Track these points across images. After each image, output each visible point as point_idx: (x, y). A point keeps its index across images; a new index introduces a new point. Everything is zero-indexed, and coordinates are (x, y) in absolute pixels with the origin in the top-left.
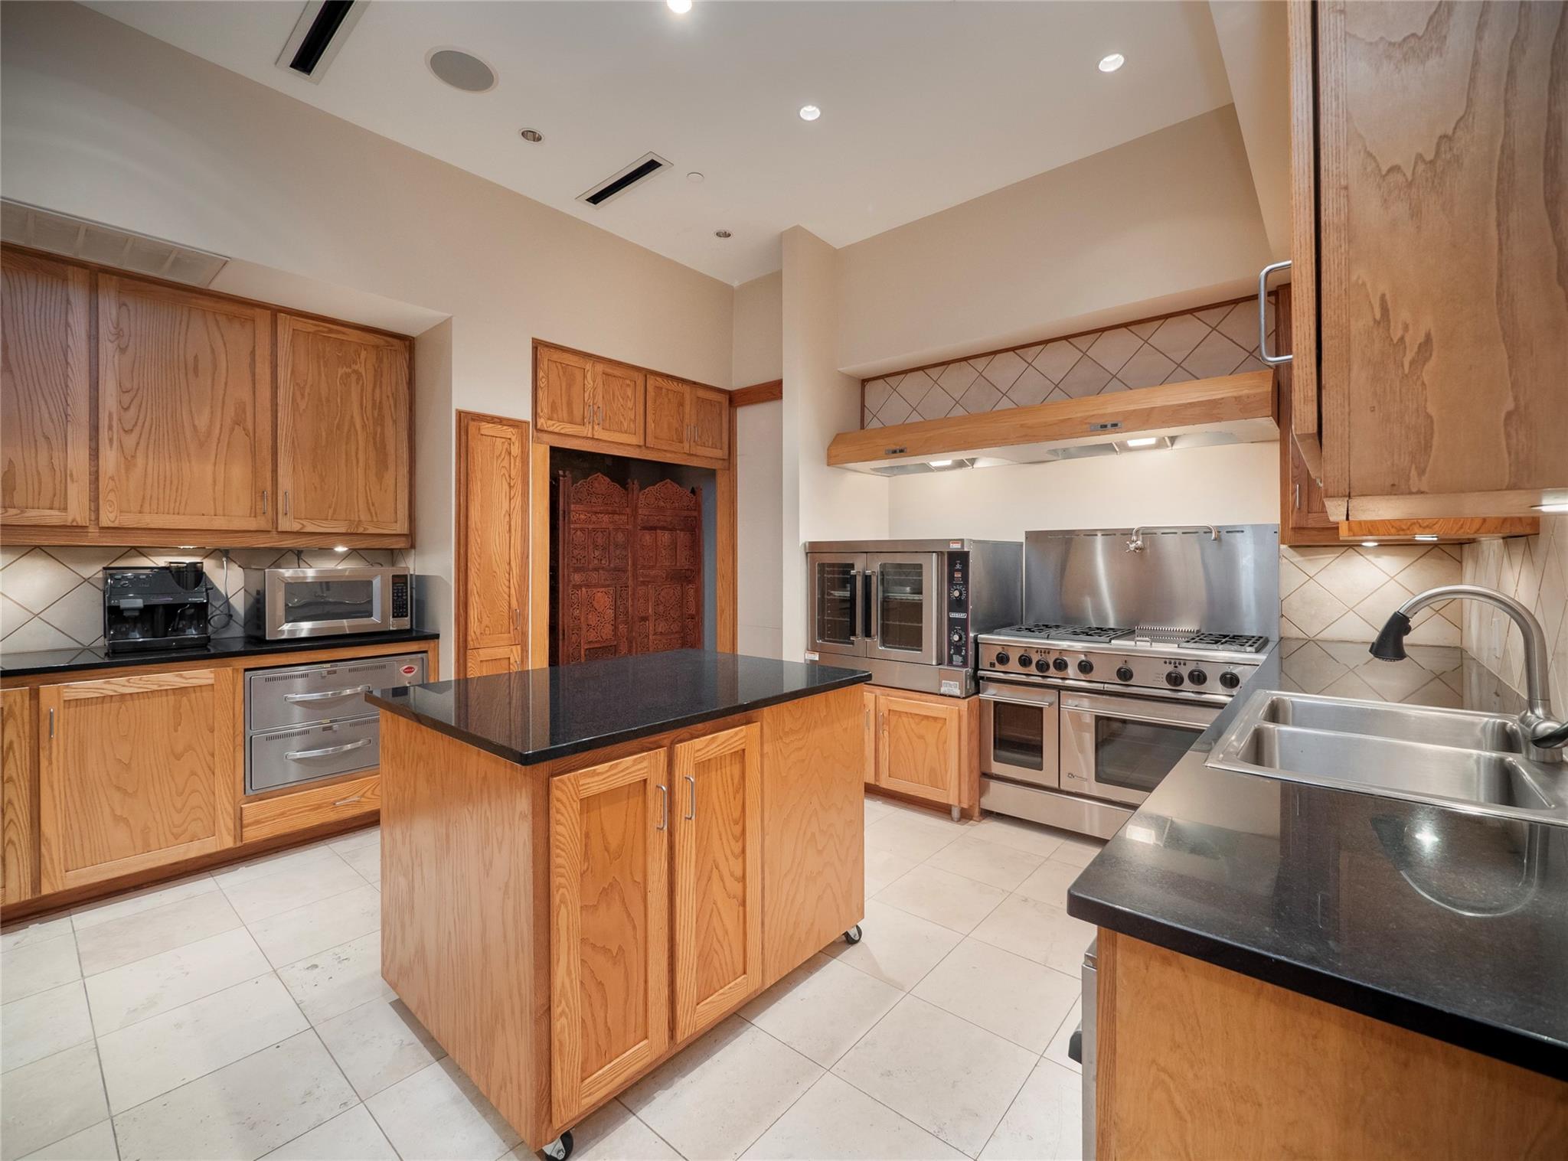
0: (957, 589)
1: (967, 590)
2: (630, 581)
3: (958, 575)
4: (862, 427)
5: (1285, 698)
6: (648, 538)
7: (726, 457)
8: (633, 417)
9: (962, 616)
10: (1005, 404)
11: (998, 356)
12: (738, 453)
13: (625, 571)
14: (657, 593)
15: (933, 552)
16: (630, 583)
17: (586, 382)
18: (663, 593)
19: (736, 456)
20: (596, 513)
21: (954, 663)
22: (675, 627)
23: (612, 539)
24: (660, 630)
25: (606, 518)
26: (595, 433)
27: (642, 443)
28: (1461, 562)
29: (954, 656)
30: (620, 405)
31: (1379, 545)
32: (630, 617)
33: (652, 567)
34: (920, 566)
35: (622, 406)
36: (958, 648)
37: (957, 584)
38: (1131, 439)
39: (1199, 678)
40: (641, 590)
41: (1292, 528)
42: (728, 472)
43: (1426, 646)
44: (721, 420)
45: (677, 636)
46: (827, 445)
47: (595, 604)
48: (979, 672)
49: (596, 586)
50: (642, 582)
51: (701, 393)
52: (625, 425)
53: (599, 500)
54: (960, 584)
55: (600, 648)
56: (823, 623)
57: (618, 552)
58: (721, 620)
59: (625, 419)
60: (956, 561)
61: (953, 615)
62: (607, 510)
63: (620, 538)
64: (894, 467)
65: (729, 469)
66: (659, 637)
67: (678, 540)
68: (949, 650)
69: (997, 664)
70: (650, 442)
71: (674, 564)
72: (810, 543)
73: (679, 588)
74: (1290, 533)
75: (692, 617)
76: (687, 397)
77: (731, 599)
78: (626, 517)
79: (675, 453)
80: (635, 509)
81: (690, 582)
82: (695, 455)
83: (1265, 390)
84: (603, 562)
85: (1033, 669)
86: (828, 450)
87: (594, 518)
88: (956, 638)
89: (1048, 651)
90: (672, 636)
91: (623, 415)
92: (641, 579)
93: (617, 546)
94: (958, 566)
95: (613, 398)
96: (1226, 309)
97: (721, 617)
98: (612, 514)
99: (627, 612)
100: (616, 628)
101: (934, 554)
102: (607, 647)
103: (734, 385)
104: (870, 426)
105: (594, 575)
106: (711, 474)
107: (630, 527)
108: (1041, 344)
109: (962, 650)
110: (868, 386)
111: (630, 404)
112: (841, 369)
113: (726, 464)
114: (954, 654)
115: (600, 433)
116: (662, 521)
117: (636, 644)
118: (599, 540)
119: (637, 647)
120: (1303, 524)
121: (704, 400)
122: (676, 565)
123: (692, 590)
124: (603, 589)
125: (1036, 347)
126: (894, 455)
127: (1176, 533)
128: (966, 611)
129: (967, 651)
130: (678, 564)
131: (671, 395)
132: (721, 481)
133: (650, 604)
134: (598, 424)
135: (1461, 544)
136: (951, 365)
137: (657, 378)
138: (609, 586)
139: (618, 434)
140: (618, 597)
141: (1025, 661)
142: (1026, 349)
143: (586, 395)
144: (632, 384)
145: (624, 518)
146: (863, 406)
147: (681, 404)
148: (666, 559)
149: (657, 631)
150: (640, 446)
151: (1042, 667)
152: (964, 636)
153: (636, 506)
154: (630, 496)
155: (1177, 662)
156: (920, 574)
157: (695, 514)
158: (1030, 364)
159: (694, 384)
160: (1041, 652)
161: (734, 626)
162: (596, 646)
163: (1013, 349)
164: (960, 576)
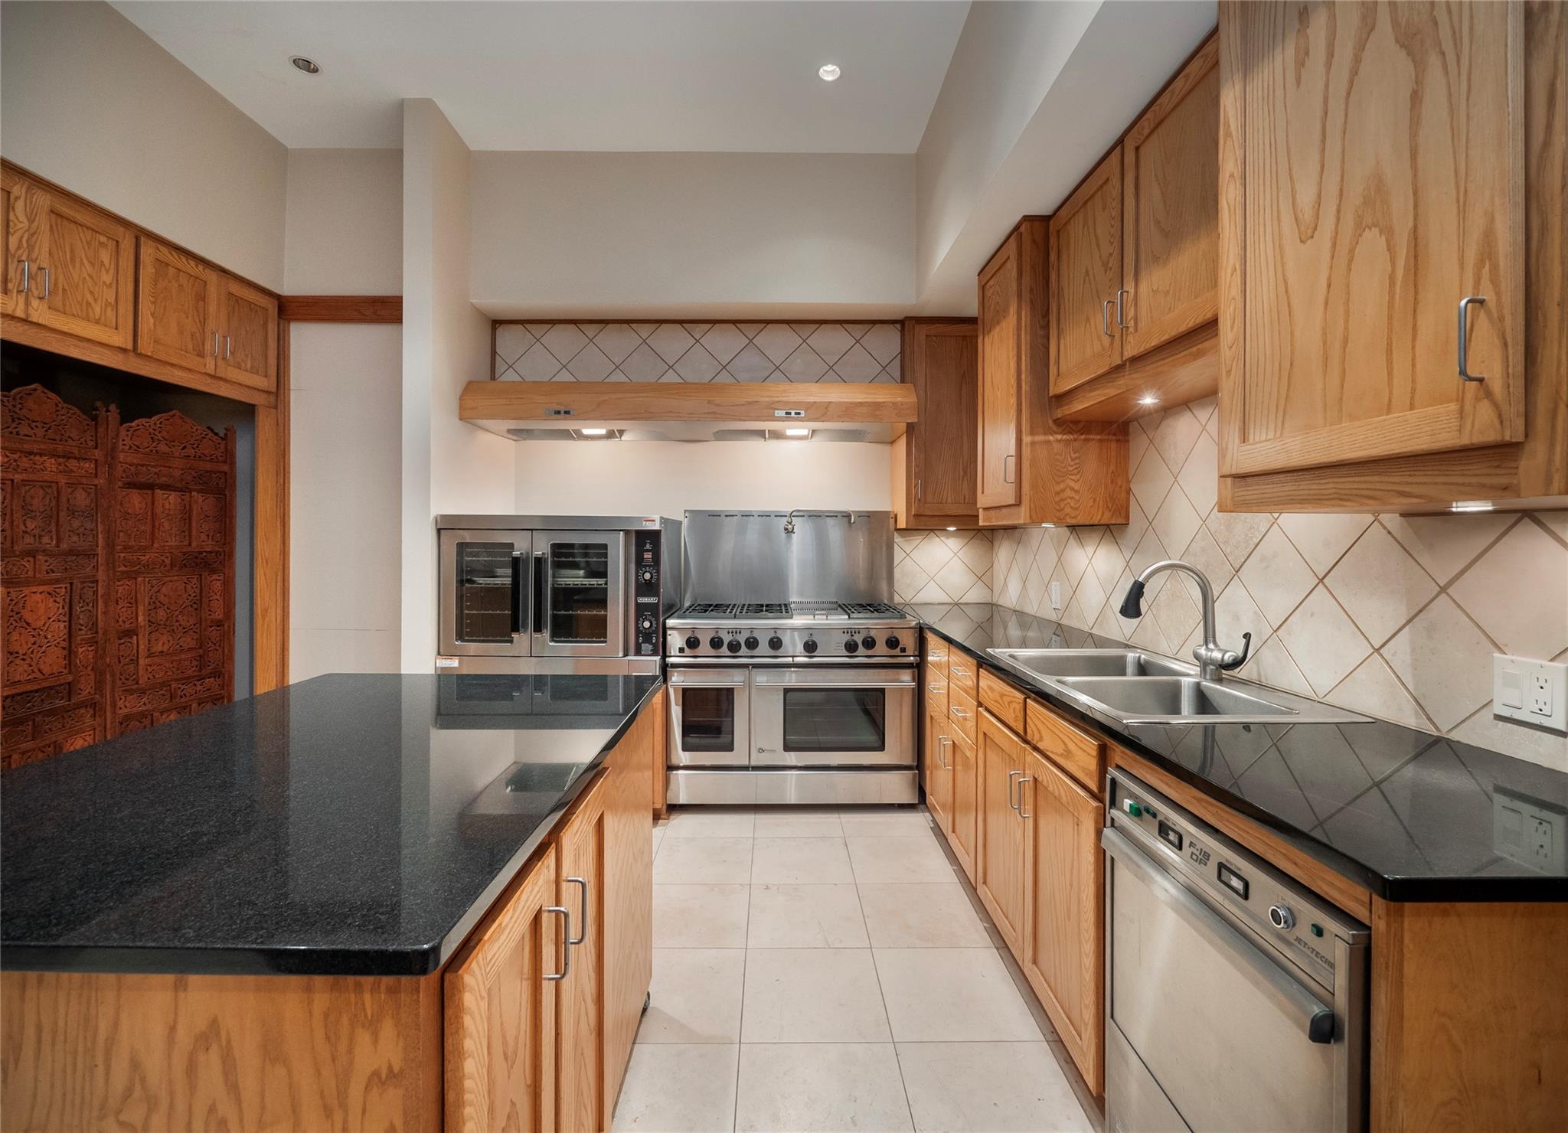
0: (646, 572)
1: (658, 572)
2: (100, 572)
3: (648, 556)
4: (493, 378)
5: (1015, 654)
6: (136, 501)
7: (274, 389)
8: (112, 300)
9: (653, 600)
10: (671, 378)
11: (664, 326)
12: (292, 387)
13: (91, 555)
14: (155, 589)
15: (620, 530)
16: (101, 575)
17: (12, 217)
18: (164, 590)
19: (289, 390)
20: (31, 453)
21: (643, 653)
22: (188, 641)
23: (64, 499)
24: (160, 648)
25: (50, 463)
26: (31, 311)
27: (130, 346)
28: (992, 543)
29: (643, 645)
30: (85, 275)
31: (957, 530)
32: (101, 632)
33: (144, 550)
34: (605, 546)
35: (90, 275)
36: (645, 636)
37: (647, 566)
38: (789, 428)
39: (869, 643)
40: (122, 588)
41: (914, 515)
42: (275, 411)
43: (974, 604)
44: (267, 334)
45: (189, 655)
46: (459, 391)
47: (27, 615)
48: (667, 659)
49: (28, 583)
50: (123, 572)
51: (235, 288)
52: (98, 309)
53: (36, 431)
54: (650, 566)
55: (36, 691)
56: (462, 618)
57: (76, 523)
58: (263, 626)
59: (95, 300)
60: (646, 541)
61: (641, 600)
62: (55, 449)
63: (81, 499)
64: (522, 430)
65: (276, 408)
66: (157, 660)
67: (195, 507)
68: (637, 638)
69: (686, 649)
70: (145, 346)
71: (186, 543)
72: (442, 516)
73: (195, 581)
74: (912, 518)
75: (219, 624)
76: (213, 291)
77: (279, 590)
78: (93, 466)
79: (190, 370)
80: (112, 453)
81: (213, 571)
82: (225, 380)
83: (912, 400)
84: (45, 540)
85: (724, 650)
86: (460, 399)
87: (25, 462)
88: (647, 624)
89: (737, 631)
90: (183, 656)
91: (92, 293)
92: (123, 568)
93: (72, 512)
94: (648, 546)
95: (73, 259)
96: (868, 326)
97: (263, 619)
98: (63, 457)
99: (95, 624)
100: (70, 653)
101: (621, 532)
102: (51, 688)
103: (289, 287)
104: (504, 378)
105: (27, 563)
106: (247, 411)
107: (101, 481)
108: (710, 323)
109: (652, 638)
110: (500, 331)
111: (107, 278)
112: (474, 301)
113: (272, 399)
114: (643, 642)
115: (40, 313)
116: (164, 476)
117: (113, 675)
118: (36, 501)
119: (114, 682)
120: (922, 512)
121: (238, 300)
122: (190, 544)
123: (219, 583)
124: (41, 588)
125: (704, 325)
126: (558, 416)
127: (804, 516)
128: (657, 594)
129: (657, 638)
130: (194, 544)
131: (183, 279)
132: (264, 423)
133: (141, 608)
134: (40, 298)
135: (993, 530)
136: (610, 325)
137: (159, 246)
138: (57, 581)
139: (84, 324)
140: (76, 598)
141: (716, 643)
142: (695, 325)
143: (13, 241)
144: (111, 244)
145: (88, 466)
146: (494, 353)
147: (202, 297)
148: (171, 535)
149: (153, 650)
150: (124, 350)
151: (734, 647)
152: (654, 623)
153: (114, 449)
154: (101, 430)
155: (853, 631)
156: (605, 555)
157: (225, 468)
158: (698, 341)
159: (224, 271)
160: (732, 632)
161: (283, 632)
162: (29, 688)
163: (681, 322)
164: (650, 557)
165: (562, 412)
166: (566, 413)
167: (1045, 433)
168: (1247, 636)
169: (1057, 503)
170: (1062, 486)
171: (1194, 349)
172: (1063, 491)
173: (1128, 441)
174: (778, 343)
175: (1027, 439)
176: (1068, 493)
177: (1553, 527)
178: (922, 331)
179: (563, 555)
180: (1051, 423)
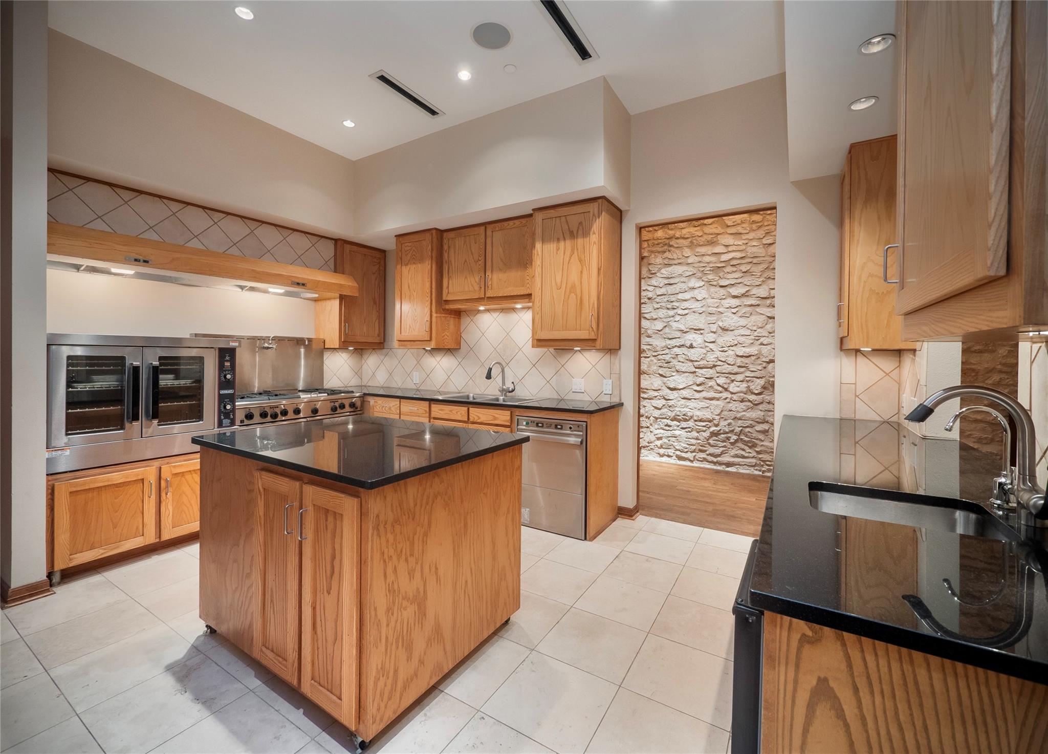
0: (227, 374)
1: (234, 374)
3: (227, 364)
9: (230, 391)
21: (224, 426)
29: (224, 421)
36: (227, 414)
37: (227, 370)
38: (270, 288)
39: (342, 406)
41: (343, 341)
43: (354, 386)
54: (229, 370)
60: (227, 355)
61: (222, 392)
68: (220, 416)
69: (245, 420)
83: (356, 285)
85: (269, 418)
88: (228, 407)
89: (277, 407)
94: (227, 358)
96: (319, 238)
101: (213, 349)
109: (230, 415)
114: (224, 419)
120: (347, 340)
125: (220, 213)
126: (137, 263)
128: (233, 388)
129: (233, 415)
141: (264, 414)
151: (274, 416)
152: (232, 405)
155: (335, 401)
156: (203, 365)
158: (216, 223)
160: (273, 408)
163: (204, 208)
164: (229, 364)
165: (142, 261)
166: (145, 261)
167: (440, 314)
168: (513, 383)
169: (443, 341)
170: (444, 334)
171: (515, 301)
172: (444, 336)
173: (460, 319)
174: (269, 237)
175: (434, 315)
176: (446, 337)
177: (583, 353)
178: (348, 247)
179: (169, 364)
180: (441, 309)
